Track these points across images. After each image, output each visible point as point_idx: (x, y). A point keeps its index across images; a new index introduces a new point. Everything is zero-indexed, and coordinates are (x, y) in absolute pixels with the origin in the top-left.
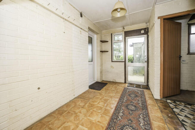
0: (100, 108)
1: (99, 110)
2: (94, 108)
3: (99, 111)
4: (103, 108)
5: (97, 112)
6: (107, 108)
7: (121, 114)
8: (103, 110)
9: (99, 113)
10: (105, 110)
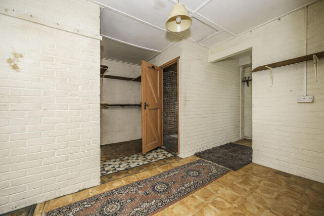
0: (217, 206)
1: (219, 202)
2: (229, 208)
3: (219, 199)
4: (210, 202)
5: (223, 199)
6: (203, 201)
7: (186, 185)
8: (211, 199)
9: (220, 197)
10: (207, 198)
